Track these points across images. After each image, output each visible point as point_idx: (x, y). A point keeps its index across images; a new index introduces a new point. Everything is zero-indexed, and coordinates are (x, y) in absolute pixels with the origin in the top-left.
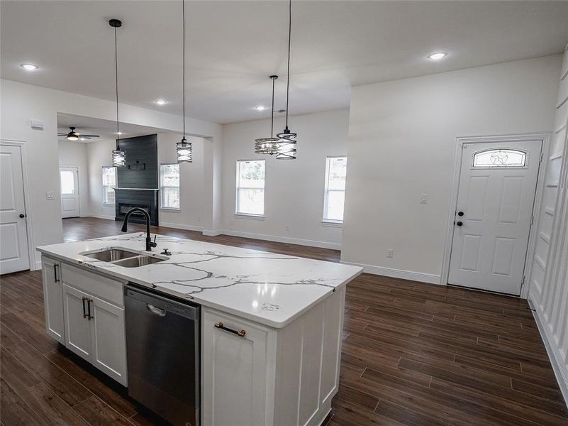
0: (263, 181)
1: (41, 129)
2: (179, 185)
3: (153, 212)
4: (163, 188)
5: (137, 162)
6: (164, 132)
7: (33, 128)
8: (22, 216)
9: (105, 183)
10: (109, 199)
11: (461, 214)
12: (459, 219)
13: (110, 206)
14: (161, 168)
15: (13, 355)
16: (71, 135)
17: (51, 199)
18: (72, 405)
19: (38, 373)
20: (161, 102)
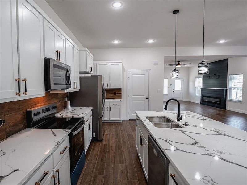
1: (157, 64)
2: (242, 87)
3: (222, 102)
4: (231, 88)
5: (215, 74)
6: (232, 57)
7: (154, 64)
8: (147, 98)
9: (196, 85)
10: (198, 93)
13: (198, 96)
14: (229, 77)
15: (123, 150)
16: (178, 65)
17: (159, 92)
18: (128, 179)
19: (126, 160)
20: (222, 41)
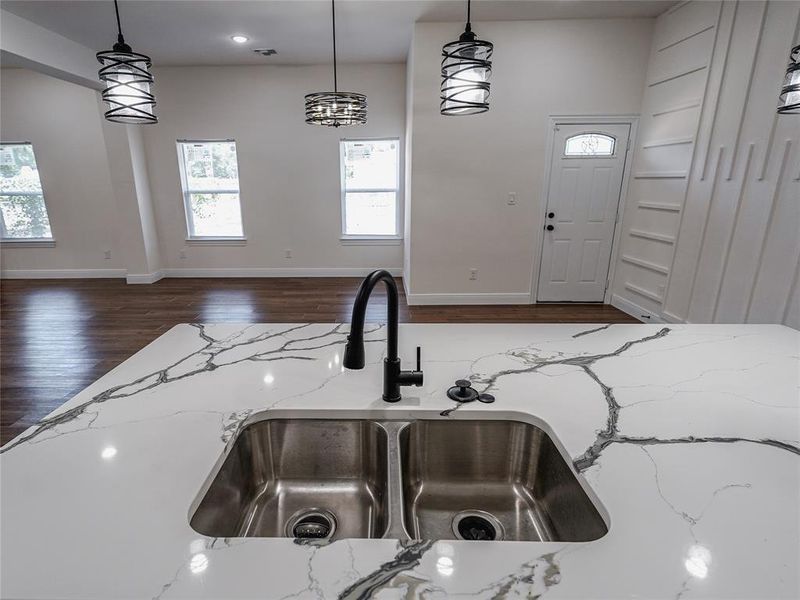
0: (237, 180)
11: (551, 215)
12: (549, 222)
